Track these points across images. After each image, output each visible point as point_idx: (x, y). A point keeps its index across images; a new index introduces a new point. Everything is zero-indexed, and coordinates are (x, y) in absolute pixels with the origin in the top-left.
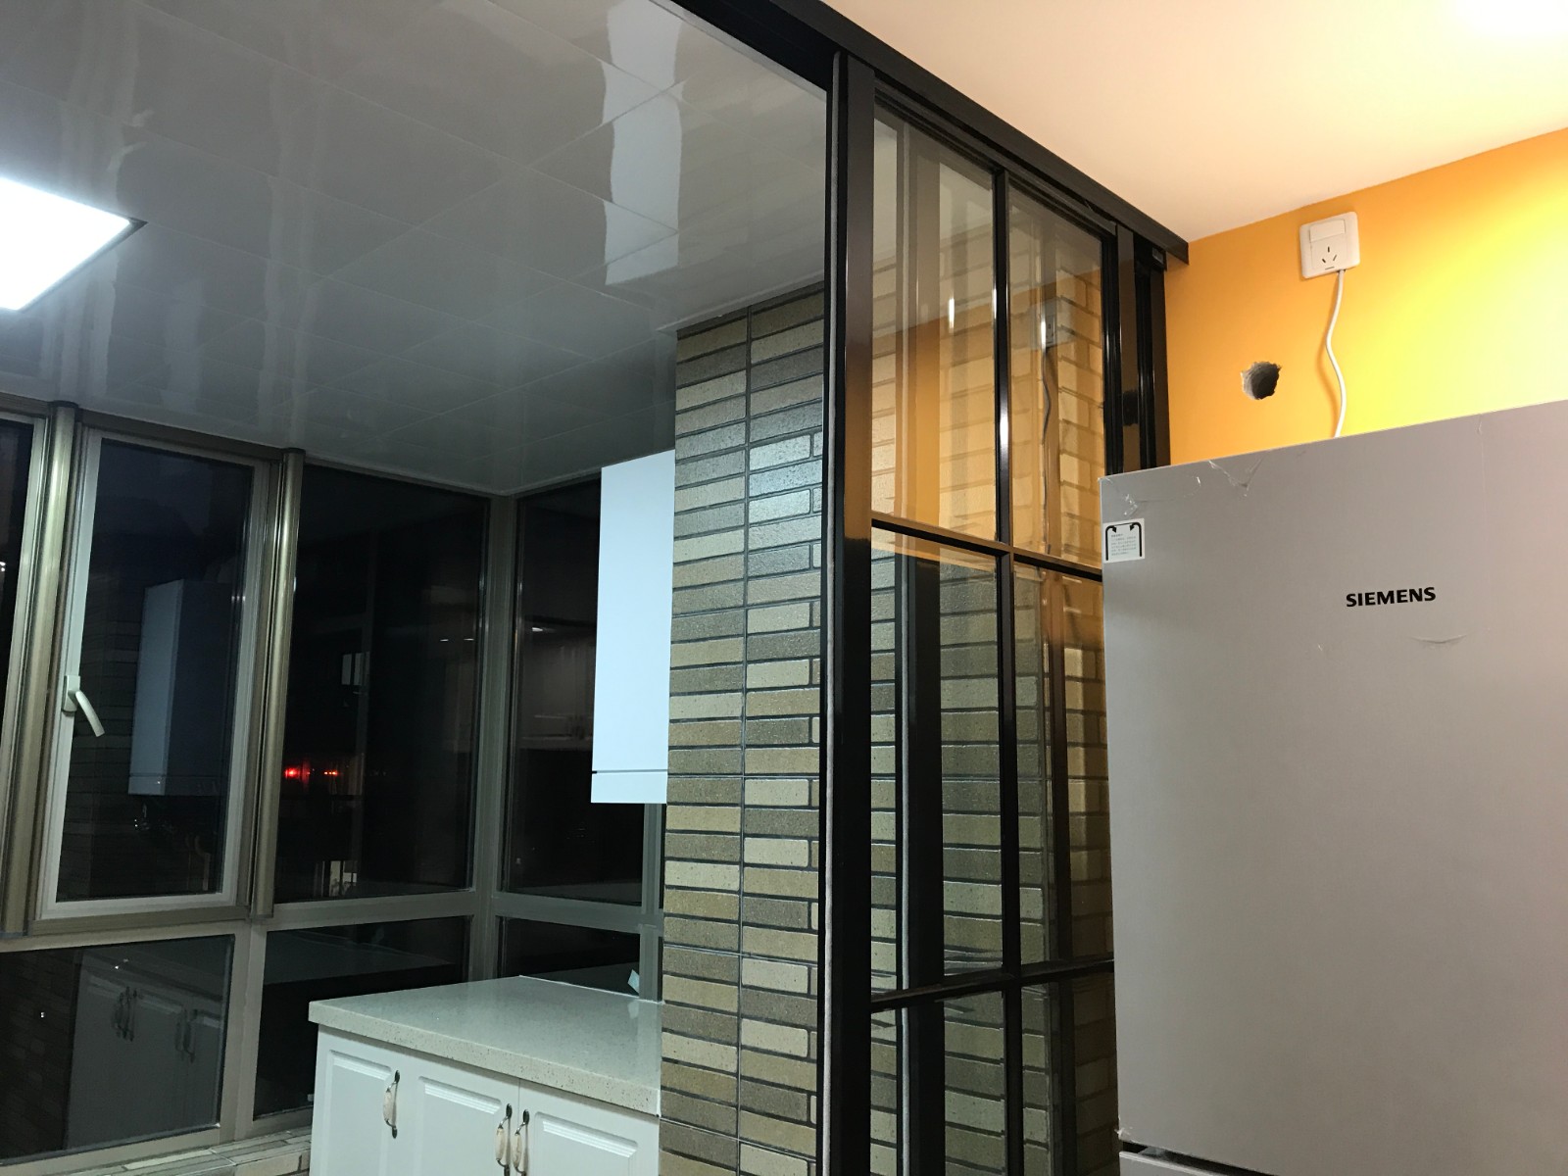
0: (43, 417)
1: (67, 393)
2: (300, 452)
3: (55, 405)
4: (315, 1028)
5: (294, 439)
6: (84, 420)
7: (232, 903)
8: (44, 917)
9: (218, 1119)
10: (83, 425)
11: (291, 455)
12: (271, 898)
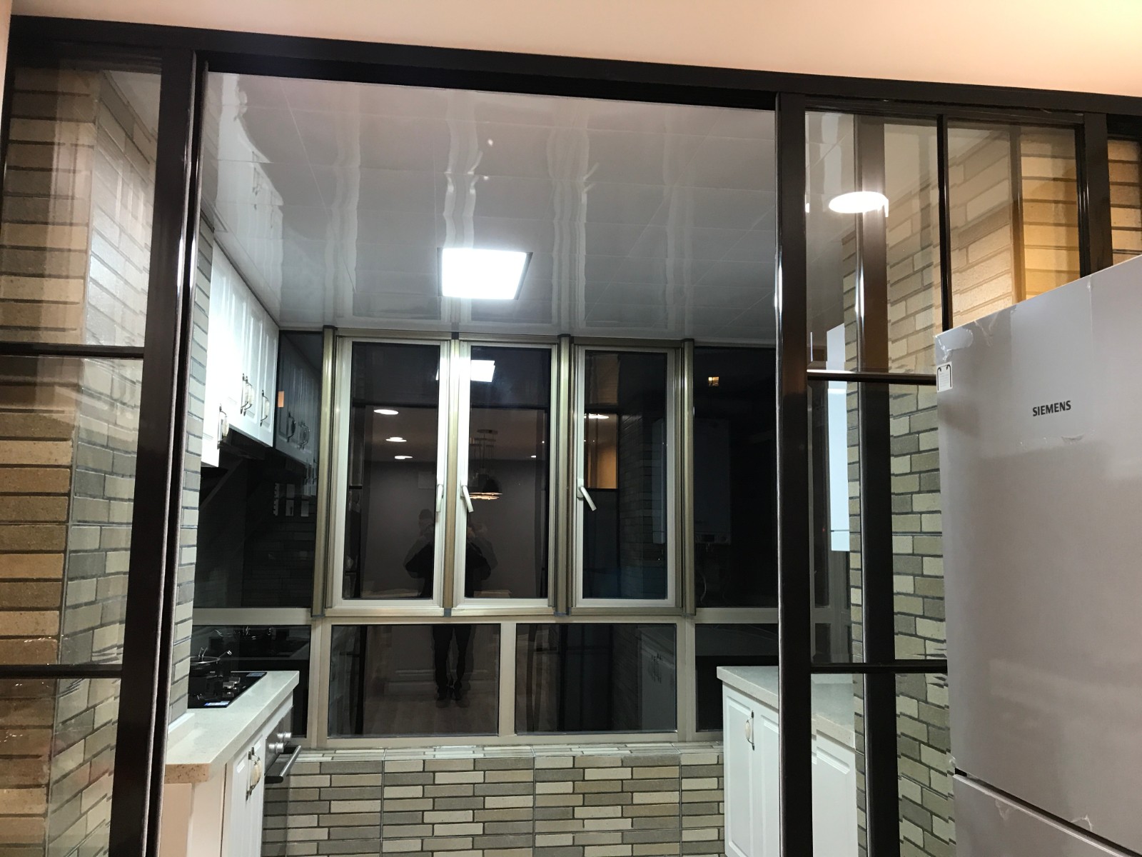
0: (555, 344)
1: (565, 330)
2: (692, 340)
3: (560, 337)
4: (720, 682)
5: (687, 334)
6: (573, 341)
7: (673, 606)
8: (578, 606)
9: (676, 728)
10: (575, 345)
11: (686, 343)
12: (693, 605)
